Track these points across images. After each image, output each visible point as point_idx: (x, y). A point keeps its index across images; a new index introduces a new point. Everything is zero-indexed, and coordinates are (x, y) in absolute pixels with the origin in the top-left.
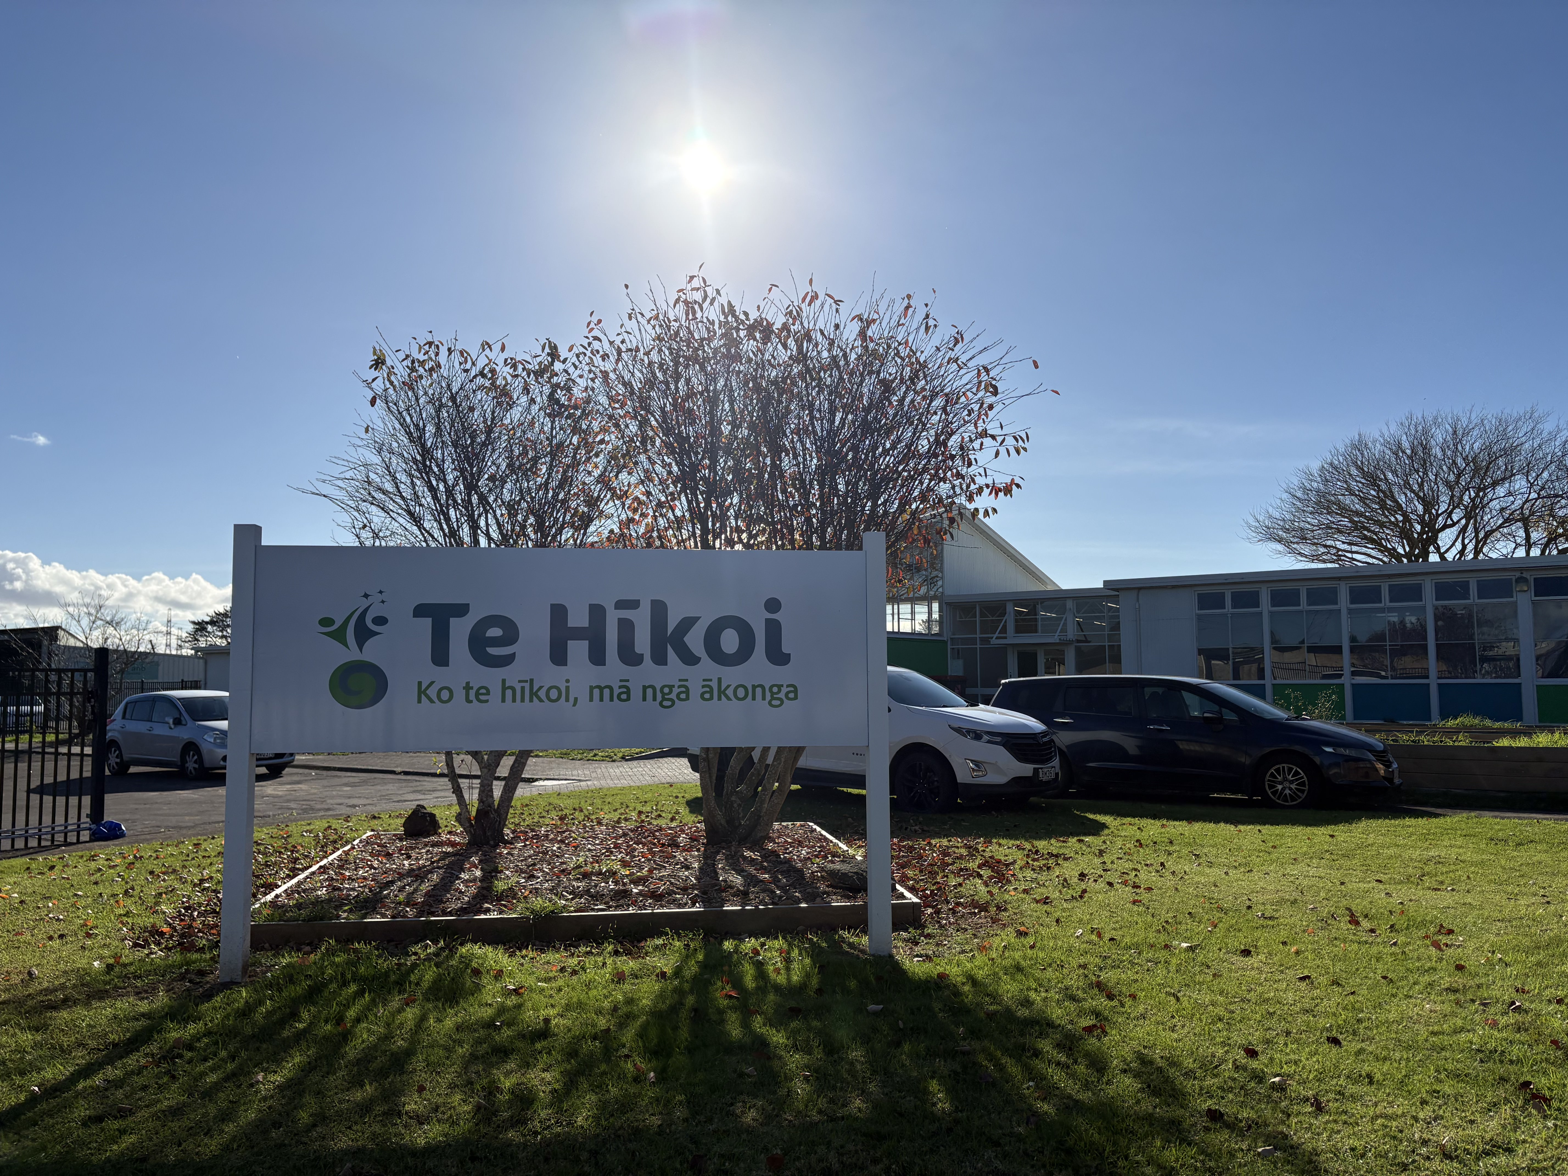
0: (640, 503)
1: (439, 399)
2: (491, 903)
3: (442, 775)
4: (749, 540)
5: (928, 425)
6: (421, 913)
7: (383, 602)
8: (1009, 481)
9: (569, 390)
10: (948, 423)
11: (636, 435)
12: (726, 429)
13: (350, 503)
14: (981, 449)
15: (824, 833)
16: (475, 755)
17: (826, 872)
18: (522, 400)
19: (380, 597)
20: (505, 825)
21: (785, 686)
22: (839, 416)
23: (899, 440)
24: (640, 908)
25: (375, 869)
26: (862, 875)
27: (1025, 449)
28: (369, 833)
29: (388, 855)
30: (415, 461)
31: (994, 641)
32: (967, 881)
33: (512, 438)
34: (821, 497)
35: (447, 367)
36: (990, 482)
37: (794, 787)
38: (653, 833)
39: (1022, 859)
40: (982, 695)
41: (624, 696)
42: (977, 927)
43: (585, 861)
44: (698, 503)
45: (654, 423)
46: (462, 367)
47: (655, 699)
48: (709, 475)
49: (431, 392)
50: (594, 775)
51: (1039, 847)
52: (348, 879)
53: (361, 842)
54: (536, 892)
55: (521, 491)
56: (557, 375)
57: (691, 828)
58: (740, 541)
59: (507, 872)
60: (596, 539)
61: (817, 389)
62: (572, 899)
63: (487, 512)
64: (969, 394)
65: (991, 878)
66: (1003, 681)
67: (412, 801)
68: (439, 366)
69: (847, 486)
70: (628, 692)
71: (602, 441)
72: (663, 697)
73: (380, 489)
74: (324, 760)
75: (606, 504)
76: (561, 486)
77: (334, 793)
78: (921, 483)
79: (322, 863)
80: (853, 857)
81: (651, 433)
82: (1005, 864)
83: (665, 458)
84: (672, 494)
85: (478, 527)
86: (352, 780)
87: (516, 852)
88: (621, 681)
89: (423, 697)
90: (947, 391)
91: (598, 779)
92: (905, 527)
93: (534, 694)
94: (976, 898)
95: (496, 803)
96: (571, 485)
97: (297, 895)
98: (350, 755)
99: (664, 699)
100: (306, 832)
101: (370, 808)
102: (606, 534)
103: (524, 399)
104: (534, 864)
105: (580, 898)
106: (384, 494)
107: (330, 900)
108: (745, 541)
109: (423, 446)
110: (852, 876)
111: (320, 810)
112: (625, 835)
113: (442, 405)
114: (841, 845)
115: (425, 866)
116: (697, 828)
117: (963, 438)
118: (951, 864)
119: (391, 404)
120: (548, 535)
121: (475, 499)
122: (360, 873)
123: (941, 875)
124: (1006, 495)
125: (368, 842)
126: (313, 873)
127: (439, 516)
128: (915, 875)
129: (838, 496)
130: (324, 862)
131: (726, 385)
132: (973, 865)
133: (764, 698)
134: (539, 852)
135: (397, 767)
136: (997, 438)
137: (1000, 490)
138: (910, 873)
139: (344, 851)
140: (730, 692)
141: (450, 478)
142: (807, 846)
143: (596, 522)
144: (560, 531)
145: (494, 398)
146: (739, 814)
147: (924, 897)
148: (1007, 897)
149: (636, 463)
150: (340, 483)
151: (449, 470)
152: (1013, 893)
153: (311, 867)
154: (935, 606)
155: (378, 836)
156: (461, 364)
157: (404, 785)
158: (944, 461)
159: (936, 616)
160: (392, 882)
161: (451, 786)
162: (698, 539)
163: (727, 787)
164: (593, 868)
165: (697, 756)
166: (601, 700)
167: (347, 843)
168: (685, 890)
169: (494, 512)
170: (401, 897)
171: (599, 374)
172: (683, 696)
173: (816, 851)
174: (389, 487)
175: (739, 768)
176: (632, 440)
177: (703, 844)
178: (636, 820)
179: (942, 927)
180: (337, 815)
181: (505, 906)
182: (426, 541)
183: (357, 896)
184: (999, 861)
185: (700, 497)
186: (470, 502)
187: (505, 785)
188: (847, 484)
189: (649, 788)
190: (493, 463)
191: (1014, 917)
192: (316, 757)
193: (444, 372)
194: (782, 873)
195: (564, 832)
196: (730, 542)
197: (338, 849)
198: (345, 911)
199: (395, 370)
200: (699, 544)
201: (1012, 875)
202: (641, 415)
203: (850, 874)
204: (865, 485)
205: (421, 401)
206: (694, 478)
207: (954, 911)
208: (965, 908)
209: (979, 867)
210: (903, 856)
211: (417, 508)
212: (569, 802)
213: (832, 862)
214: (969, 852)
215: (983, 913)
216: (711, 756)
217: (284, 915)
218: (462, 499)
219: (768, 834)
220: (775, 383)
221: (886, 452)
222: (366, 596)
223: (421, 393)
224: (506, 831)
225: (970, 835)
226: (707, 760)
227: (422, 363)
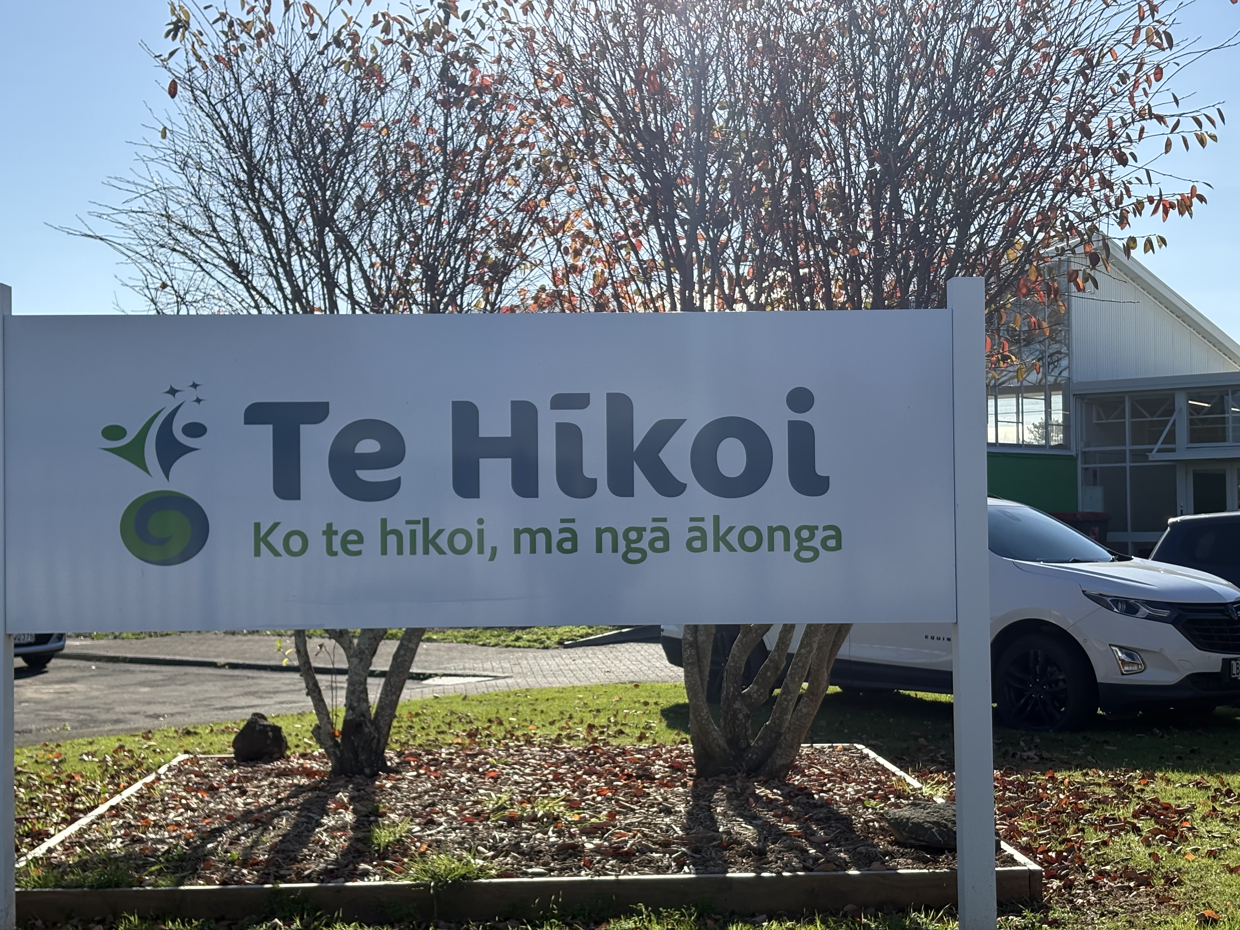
0: (586, 240)
1: (273, 84)
2: (370, 863)
3: (288, 669)
4: (758, 297)
5: (1052, 102)
6: (265, 878)
7: (198, 401)
8: (1187, 191)
9: (472, 62)
10: (1087, 98)
11: (577, 133)
12: (720, 117)
13: (139, 249)
14: (1140, 138)
15: (881, 760)
16: (339, 636)
17: (888, 821)
18: (399, 82)
19: (194, 394)
20: (386, 744)
21: (821, 528)
22: (904, 91)
23: (1003, 128)
24: (598, 873)
25: (193, 810)
26: (946, 826)
27: (1214, 138)
28: (182, 757)
29: (212, 790)
30: (238, 183)
31: (1154, 456)
32: (1116, 838)
33: (385, 143)
34: (875, 224)
35: (283, 30)
36: (1155, 194)
37: (834, 689)
38: (612, 758)
39: (1205, 804)
40: (1135, 544)
41: (568, 545)
42: (1134, 910)
43: (511, 799)
44: (676, 239)
45: (605, 112)
46: (306, 30)
47: (615, 550)
48: (694, 194)
49: (259, 71)
50: (517, 669)
51: (1232, 786)
52: (154, 826)
53: (170, 769)
54: (438, 845)
55: (400, 225)
56: (454, 39)
57: (670, 751)
58: (745, 298)
59: (392, 816)
60: (517, 301)
61: (867, 47)
62: (493, 857)
63: (348, 260)
64: (1120, 50)
65: (1155, 833)
66: (1171, 520)
67: (243, 708)
68: (270, 29)
69: (917, 204)
70: (574, 539)
71: (523, 144)
72: (628, 546)
73: (185, 227)
74: (110, 647)
75: (532, 244)
76: (461, 217)
77: (126, 696)
78: (1041, 194)
79: (114, 802)
80: (930, 798)
81: (600, 128)
82: (1176, 812)
83: (624, 167)
84: (634, 226)
85: (336, 285)
86: (151, 676)
87: (404, 784)
88: (563, 521)
89: (263, 546)
90: (1083, 45)
91: (524, 675)
92: (1014, 270)
93: (430, 542)
94: (1131, 864)
95: (373, 711)
96: (476, 216)
97: (78, 850)
98: (148, 639)
99: (629, 549)
100: (87, 754)
101: (179, 718)
102: (533, 290)
103: (402, 81)
104: (433, 804)
105: (506, 856)
106: (192, 234)
107: (128, 857)
108: (752, 298)
109: (249, 156)
110: (930, 829)
111: (105, 722)
112: (569, 760)
113: (276, 93)
114: (909, 779)
115: (267, 807)
116: (681, 751)
117: (1110, 121)
118: (1089, 811)
119: (198, 93)
120: (443, 295)
121: (330, 240)
122: (171, 816)
123: (1072, 828)
124: (1181, 213)
125: (180, 770)
126: (101, 817)
127: (275, 267)
128: (1031, 828)
129: (903, 222)
130: (116, 800)
131: (719, 46)
132: (1125, 813)
133: (787, 548)
134: (440, 786)
135: (218, 656)
136: (1167, 120)
137: (1172, 206)
138: (1022, 824)
139: (146, 784)
140: (733, 539)
141: (292, 206)
142: (854, 780)
143: (517, 273)
144: (460, 290)
145: (356, 78)
146: (747, 729)
147: (1046, 862)
148: (1181, 863)
149: (578, 178)
150: (123, 218)
151: (290, 195)
152: (1191, 857)
153: (96, 806)
154: (1057, 400)
155: (195, 761)
156: (304, 26)
157: (230, 683)
158: (1079, 160)
159: (1058, 417)
160: (220, 831)
161: (303, 685)
162: (678, 296)
163: (728, 688)
164: (523, 810)
165: (677, 641)
166: (533, 550)
167: (149, 771)
168: (665, 845)
169: (359, 260)
170: (235, 853)
171: (518, 35)
172: (659, 545)
173: (870, 788)
174: (199, 223)
175: (745, 658)
176: (571, 141)
177: (691, 775)
178: (584, 739)
179: (1076, 909)
180: (131, 729)
181: (391, 867)
182: (257, 307)
183: (168, 852)
184: (1167, 807)
185: (678, 228)
186: (322, 244)
187: (386, 684)
188: (918, 202)
189: (603, 689)
190: (356, 182)
191: (1195, 895)
192: (96, 642)
193: (278, 38)
194: (818, 822)
195: (476, 755)
196: (729, 301)
197: (136, 781)
198: (151, 874)
199: (204, 39)
200: (679, 306)
201: (1190, 829)
202: (584, 99)
203: (927, 825)
204: (946, 201)
205: (245, 86)
206: (669, 201)
207: (1095, 885)
208: (1114, 879)
209: (1135, 816)
210: (1010, 798)
211: (243, 256)
212: (480, 709)
213: (897, 806)
214: (1118, 792)
215: (1142, 889)
216: (701, 638)
217: (62, 877)
218: (310, 241)
219: (794, 760)
220: (800, 38)
221: (982, 148)
222: (173, 392)
223: (244, 73)
224: (389, 754)
225: (1120, 766)
226: (694, 645)
227: (246, 27)
